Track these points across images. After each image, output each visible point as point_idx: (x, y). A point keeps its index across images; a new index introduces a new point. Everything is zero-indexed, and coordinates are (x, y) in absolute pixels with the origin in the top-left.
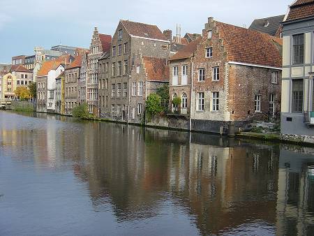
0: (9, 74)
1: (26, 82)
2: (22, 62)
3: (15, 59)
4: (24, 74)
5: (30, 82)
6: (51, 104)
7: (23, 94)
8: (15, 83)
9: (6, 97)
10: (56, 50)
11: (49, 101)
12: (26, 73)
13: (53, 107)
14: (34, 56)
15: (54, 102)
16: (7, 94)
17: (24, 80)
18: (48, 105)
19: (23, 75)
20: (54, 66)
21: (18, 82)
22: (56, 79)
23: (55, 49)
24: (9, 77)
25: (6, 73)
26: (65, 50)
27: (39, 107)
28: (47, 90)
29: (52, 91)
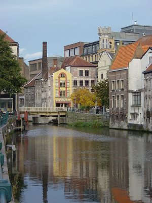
0: (62, 71)
1: (87, 82)
2: (80, 52)
3: (68, 48)
4: (84, 69)
5: (93, 81)
6: (135, 115)
7: (84, 101)
8: (70, 84)
9: (58, 105)
10: (129, 32)
11: (131, 110)
12: (87, 69)
13: (140, 120)
14: (98, 43)
15: (141, 111)
16: (59, 100)
17: (84, 79)
18: (130, 117)
19: (81, 72)
20: (138, 53)
21: (75, 82)
22: (145, 73)
23: (127, 30)
24: (62, 75)
25: (57, 69)
26: (142, 31)
27: (113, 120)
28: (128, 91)
29: (137, 94)
